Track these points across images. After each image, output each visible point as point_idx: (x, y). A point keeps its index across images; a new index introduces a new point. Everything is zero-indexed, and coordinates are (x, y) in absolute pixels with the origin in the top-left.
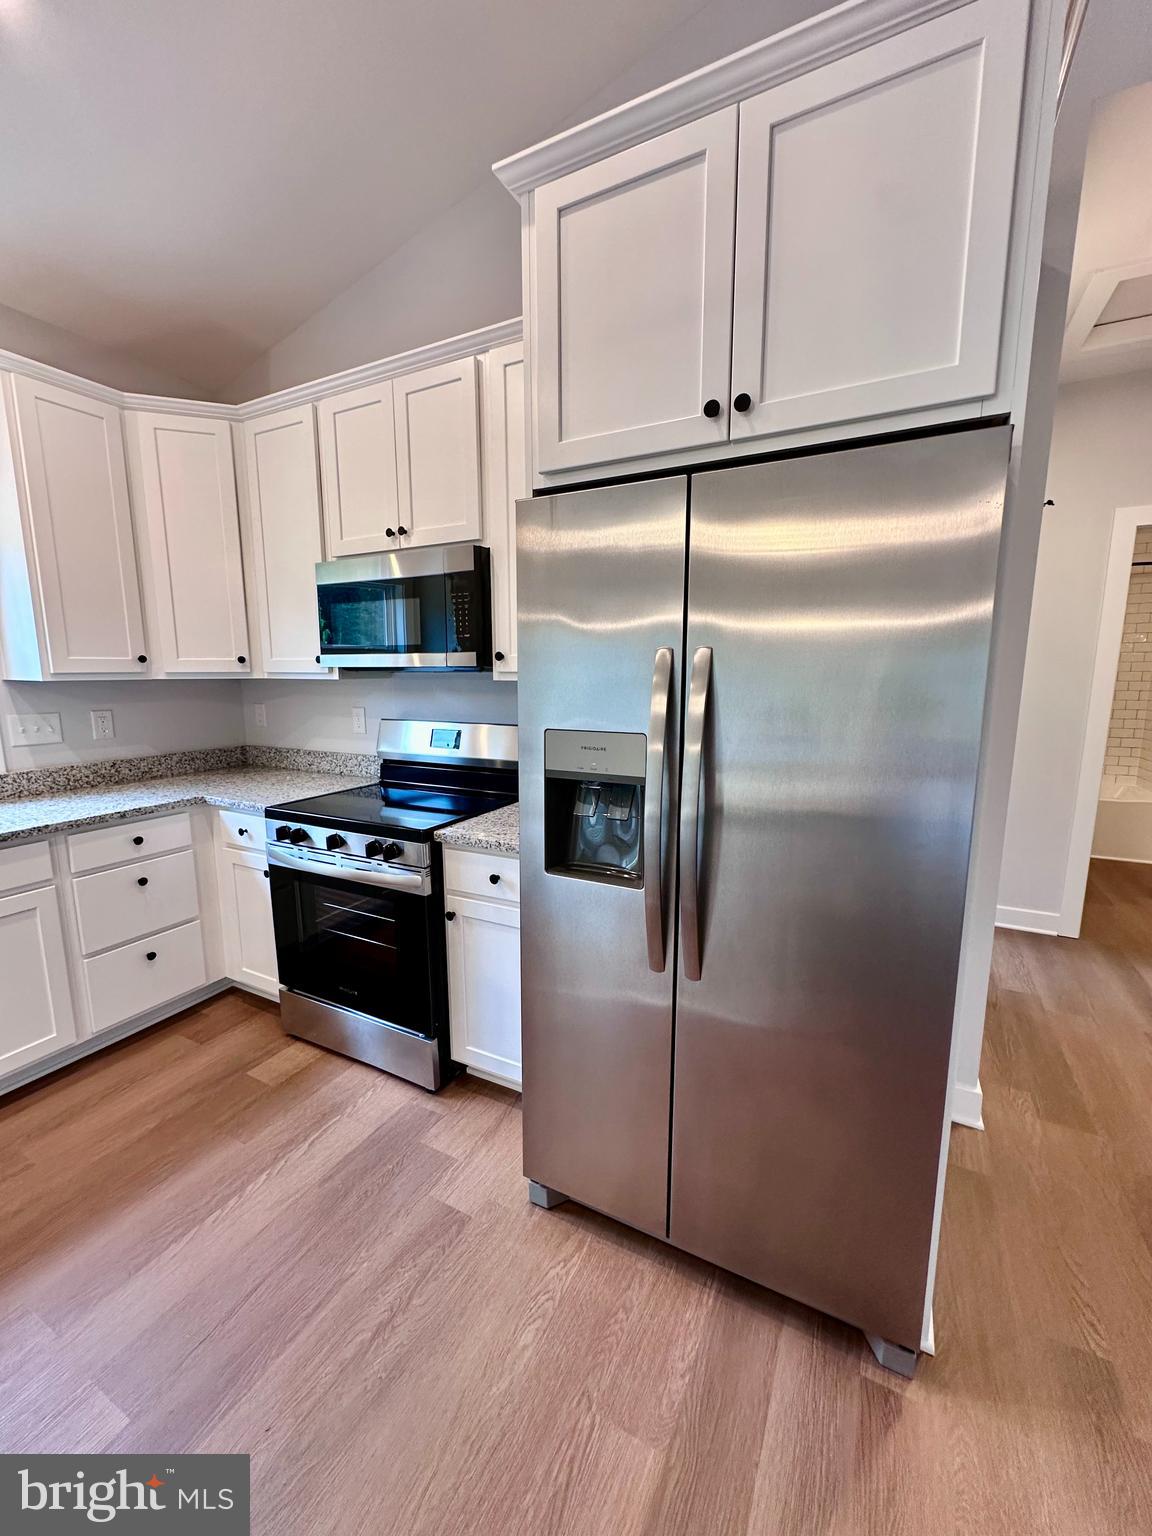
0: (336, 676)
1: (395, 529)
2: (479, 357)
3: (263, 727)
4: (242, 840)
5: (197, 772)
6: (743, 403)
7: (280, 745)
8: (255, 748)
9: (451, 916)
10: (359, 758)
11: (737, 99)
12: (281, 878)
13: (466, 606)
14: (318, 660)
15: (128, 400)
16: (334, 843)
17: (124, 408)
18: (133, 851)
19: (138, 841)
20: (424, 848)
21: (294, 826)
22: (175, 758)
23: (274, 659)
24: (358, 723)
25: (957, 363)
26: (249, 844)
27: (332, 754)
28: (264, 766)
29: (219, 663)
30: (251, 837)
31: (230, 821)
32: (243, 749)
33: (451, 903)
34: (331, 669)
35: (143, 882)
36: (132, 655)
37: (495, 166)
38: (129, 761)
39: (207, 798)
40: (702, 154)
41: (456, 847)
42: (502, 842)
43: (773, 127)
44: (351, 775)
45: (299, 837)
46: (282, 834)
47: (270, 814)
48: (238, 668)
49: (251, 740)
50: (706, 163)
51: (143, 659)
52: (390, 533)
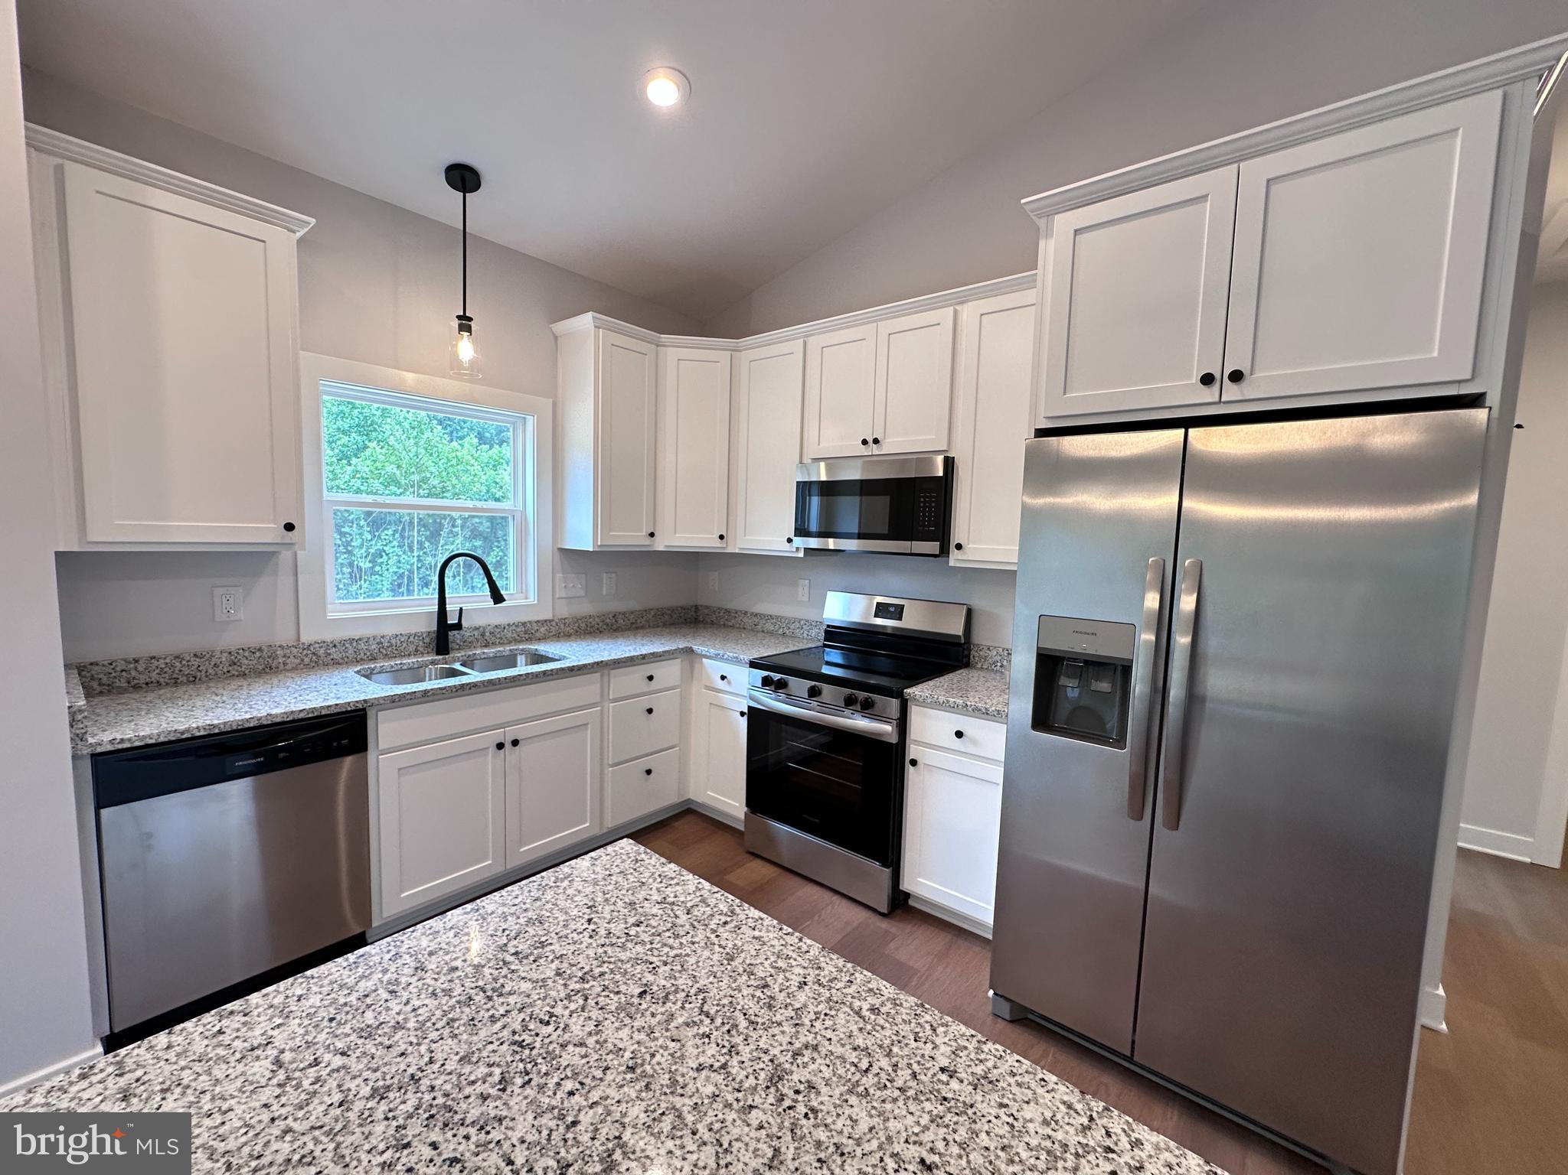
0: (801, 554)
1: (870, 440)
2: (957, 307)
3: (715, 591)
4: (721, 684)
5: (665, 625)
6: (1236, 376)
7: (729, 606)
8: (707, 607)
9: (914, 763)
10: (802, 622)
11: (1242, 160)
12: (757, 718)
13: (933, 505)
14: (790, 540)
15: (663, 340)
16: (814, 693)
17: (658, 346)
18: (644, 686)
19: (651, 678)
20: (895, 703)
21: (776, 676)
22: (652, 613)
23: (747, 537)
24: (803, 591)
25: (1435, 354)
26: (728, 688)
27: (777, 617)
28: (712, 623)
29: (705, 541)
30: (729, 683)
31: (713, 668)
32: (696, 607)
33: (913, 751)
34: (797, 549)
35: (650, 711)
36: (645, 532)
37: (1023, 201)
38: (624, 614)
39: (695, 648)
40: (1207, 196)
41: (924, 704)
42: (969, 703)
43: (1268, 181)
44: (793, 637)
45: (781, 685)
46: (766, 682)
47: (753, 664)
48: (718, 543)
49: (700, 603)
50: (1209, 203)
51: (652, 535)
52: (865, 442)
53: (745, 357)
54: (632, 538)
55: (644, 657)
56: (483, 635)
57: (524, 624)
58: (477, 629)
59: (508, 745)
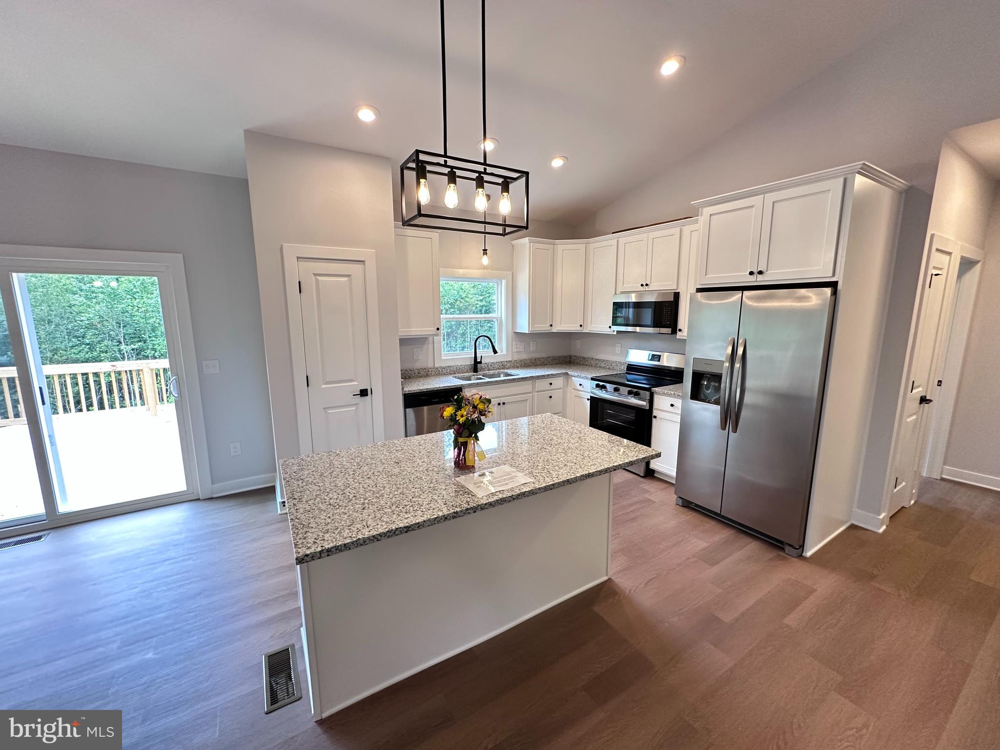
0: (615, 333)
1: (644, 284)
2: (682, 228)
3: (579, 349)
4: (580, 388)
5: (556, 364)
6: (760, 273)
7: (586, 356)
8: (575, 356)
9: (655, 417)
11: (766, 193)
12: (594, 401)
13: (669, 312)
14: (610, 327)
15: (556, 242)
16: (616, 390)
17: (554, 245)
18: (548, 387)
19: (551, 384)
20: (648, 393)
21: (601, 384)
22: (551, 358)
23: (592, 326)
24: (618, 349)
25: (822, 267)
26: (582, 389)
27: (607, 361)
29: (573, 327)
30: (583, 387)
31: (576, 381)
32: (570, 356)
33: (655, 413)
34: (614, 331)
35: (551, 397)
36: (548, 325)
37: (692, 203)
38: (539, 359)
39: (569, 373)
40: (754, 206)
41: (659, 394)
42: (676, 393)
43: (773, 202)
44: (613, 369)
45: (603, 387)
46: (597, 386)
47: (592, 379)
48: (579, 328)
49: (573, 353)
50: (754, 209)
51: (551, 325)
52: (642, 285)
53: (592, 246)
54: (543, 327)
55: (548, 375)
56: (488, 366)
57: (502, 362)
58: (486, 364)
59: (501, 404)
